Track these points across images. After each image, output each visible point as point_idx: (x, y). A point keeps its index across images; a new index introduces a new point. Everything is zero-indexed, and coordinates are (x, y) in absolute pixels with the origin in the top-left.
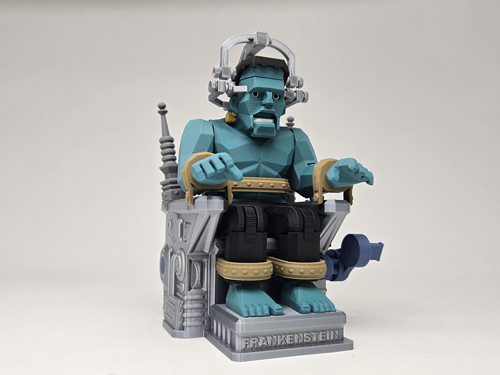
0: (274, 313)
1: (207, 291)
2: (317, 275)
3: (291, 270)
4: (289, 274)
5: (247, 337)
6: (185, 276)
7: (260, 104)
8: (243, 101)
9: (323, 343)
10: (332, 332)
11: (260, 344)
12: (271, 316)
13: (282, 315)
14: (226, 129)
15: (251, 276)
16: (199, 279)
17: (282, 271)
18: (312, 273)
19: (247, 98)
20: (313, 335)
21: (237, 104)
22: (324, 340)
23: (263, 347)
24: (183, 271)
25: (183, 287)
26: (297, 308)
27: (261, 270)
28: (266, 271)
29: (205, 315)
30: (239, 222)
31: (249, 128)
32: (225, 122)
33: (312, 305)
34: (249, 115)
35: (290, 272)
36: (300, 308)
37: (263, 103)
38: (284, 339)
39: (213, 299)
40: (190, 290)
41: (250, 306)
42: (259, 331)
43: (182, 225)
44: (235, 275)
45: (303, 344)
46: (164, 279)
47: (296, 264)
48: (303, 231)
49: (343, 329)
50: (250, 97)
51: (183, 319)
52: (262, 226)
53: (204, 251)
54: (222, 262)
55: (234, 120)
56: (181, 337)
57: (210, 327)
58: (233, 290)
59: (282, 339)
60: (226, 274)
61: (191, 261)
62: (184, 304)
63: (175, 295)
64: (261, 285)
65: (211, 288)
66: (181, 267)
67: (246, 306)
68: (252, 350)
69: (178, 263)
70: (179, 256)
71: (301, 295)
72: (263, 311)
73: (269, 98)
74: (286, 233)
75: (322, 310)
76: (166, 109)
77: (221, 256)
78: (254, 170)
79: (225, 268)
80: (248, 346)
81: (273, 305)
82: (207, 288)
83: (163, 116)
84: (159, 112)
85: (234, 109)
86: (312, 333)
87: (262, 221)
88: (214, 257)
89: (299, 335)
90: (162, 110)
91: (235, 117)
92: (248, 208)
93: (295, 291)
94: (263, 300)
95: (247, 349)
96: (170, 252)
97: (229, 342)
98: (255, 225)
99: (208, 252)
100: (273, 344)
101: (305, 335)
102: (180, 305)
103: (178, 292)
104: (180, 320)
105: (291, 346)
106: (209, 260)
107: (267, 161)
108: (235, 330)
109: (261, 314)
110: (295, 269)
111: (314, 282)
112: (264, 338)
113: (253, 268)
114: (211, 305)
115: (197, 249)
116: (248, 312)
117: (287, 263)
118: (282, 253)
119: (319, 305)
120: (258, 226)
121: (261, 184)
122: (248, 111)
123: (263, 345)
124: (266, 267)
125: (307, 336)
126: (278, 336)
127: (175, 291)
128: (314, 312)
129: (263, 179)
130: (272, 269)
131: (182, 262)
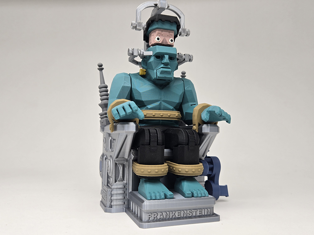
0: (167, 198)
1: (127, 183)
2: (197, 173)
3: (180, 170)
4: (178, 172)
5: (150, 213)
6: (112, 173)
7: (160, 63)
8: (149, 61)
9: (200, 217)
10: (206, 210)
11: (158, 217)
12: (166, 200)
13: (173, 198)
14: (140, 79)
15: (153, 173)
16: (122, 175)
17: (174, 171)
18: (193, 172)
19: (152, 59)
20: (193, 212)
21: (146, 63)
22: (201, 215)
23: (160, 219)
24: (112, 170)
25: (112, 180)
26: (183, 195)
27: (160, 169)
28: (163, 170)
29: (126, 198)
30: (146, 139)
31: (153, 78)
32: (139, 75)
33: (193, 192)
34: (154, 70)
35: (179, 171)
36: (185, 194)
37: (163, 63)
38: (174, 214)
39: (130, 188)
40: (115, 182)
41: (152, 193)
42: (157, 209)
43: (111, 141)
44: (143, 173)
45: (186, 218)
46: (101, 175)
47: (183, 166)
48: (188, 144)
49: (213, 208)
50: (154, 59)
51: (111, 201)
52: (161, 141)
53: (125, 157)
54: (136, 165)
55: (145, 73)
56: (110, 212)
57: (129, 206)
58: (143, 182)
59: (173, 214)
60: (137, 172)
61: (116, 164)
62: (112, 191)
63: (107, 185)
64: (161, 179)
65: (129, 181)
66: (110, 167)
67: (150, 193)
68: (153, 221)
69: (109, 165)
70: (109, 161)
71: (186, 186)
72: (160, 196)
73: (166, 59)
74: (177, 146)
75: (200, 195)
76: (103, 67)
77: (135, 160)
78: (158, 105)
79: (137, 168)
80: (150, 219)
81: (167, 192)
82: (127, 181)
83: (101, 71)
84: (99, 69)
85: (145, 67)
86: (192, 210)
87: (161, 138)
88: (131, 161)
89: (184, 212)
90: (100, 68)
91: (145, 72)
92: (152, 130)
93: (183, 183)
94: (161, 189)
95: (150, 220)
96: (104, 158)
97: (139, 216)
98: (156, 140)
99: (127, 158)
100: (167, 218)
101: (188, 211)
102: (109, 192)
103: (109, 183)
104: (110, 201)
105: (179, 218)
106: (128, 163)
107: (166, 100)
108: (142, 209)
109: (159, 198)
110: (183, 169)
111: (195, 178)
112: (161, 213)
113: (155, 168)
114: (129, 192)
115: (120, 156)
116: (151, 197)
117: (177, 165)
118: (174, 158)
119: (197, 192)
120: (159, 141)
121: (161, 114)
122: (153, 68)
123: (160, 218)
124: (163, 168)
125: (189, 212)
126: (170, 212)
127: (107, 183)
128: (194, 197)
129: (163, 111)
130: (167, 169)
131: (110, 164)
